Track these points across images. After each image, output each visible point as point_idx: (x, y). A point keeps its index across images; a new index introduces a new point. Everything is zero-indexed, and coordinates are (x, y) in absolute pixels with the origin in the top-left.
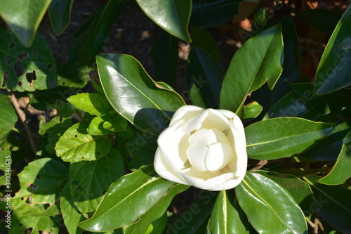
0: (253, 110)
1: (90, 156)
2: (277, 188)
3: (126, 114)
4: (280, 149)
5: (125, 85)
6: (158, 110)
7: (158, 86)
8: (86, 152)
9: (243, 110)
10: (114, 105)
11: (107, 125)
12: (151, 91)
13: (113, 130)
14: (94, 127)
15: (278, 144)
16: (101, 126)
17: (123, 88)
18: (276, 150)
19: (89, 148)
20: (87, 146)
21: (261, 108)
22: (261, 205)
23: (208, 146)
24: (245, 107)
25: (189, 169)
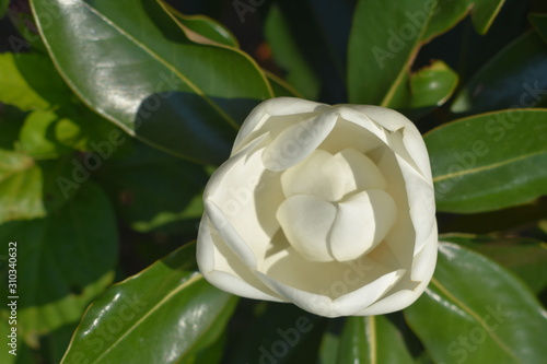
0: (433, 85)
1: (30, 206)
2: (495, 275)
3: (112, 110)
4: (507, 187)
5: (105, 36)
6: (195, 96)
7: (192, 36)
8: (20, 197)
9: (407, 86)
10: (80, 88)
11: (67, 129)
12: (174, 47)
13: (81, 145)
14: (34, 136)
15: (503, 175)
16: (50, 133)
17: (100, 43)
18: (498, 189)
19: (25, 186)
20: (18, 181)
21: (453, 79)
22: (459, 320)
23: (336, 204)
24: (414, 77)
25: (284, 254)
